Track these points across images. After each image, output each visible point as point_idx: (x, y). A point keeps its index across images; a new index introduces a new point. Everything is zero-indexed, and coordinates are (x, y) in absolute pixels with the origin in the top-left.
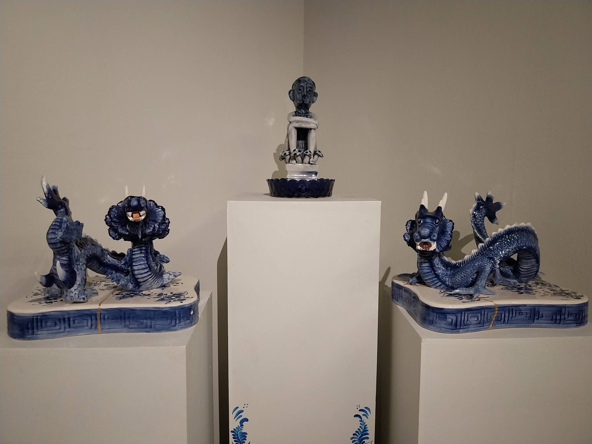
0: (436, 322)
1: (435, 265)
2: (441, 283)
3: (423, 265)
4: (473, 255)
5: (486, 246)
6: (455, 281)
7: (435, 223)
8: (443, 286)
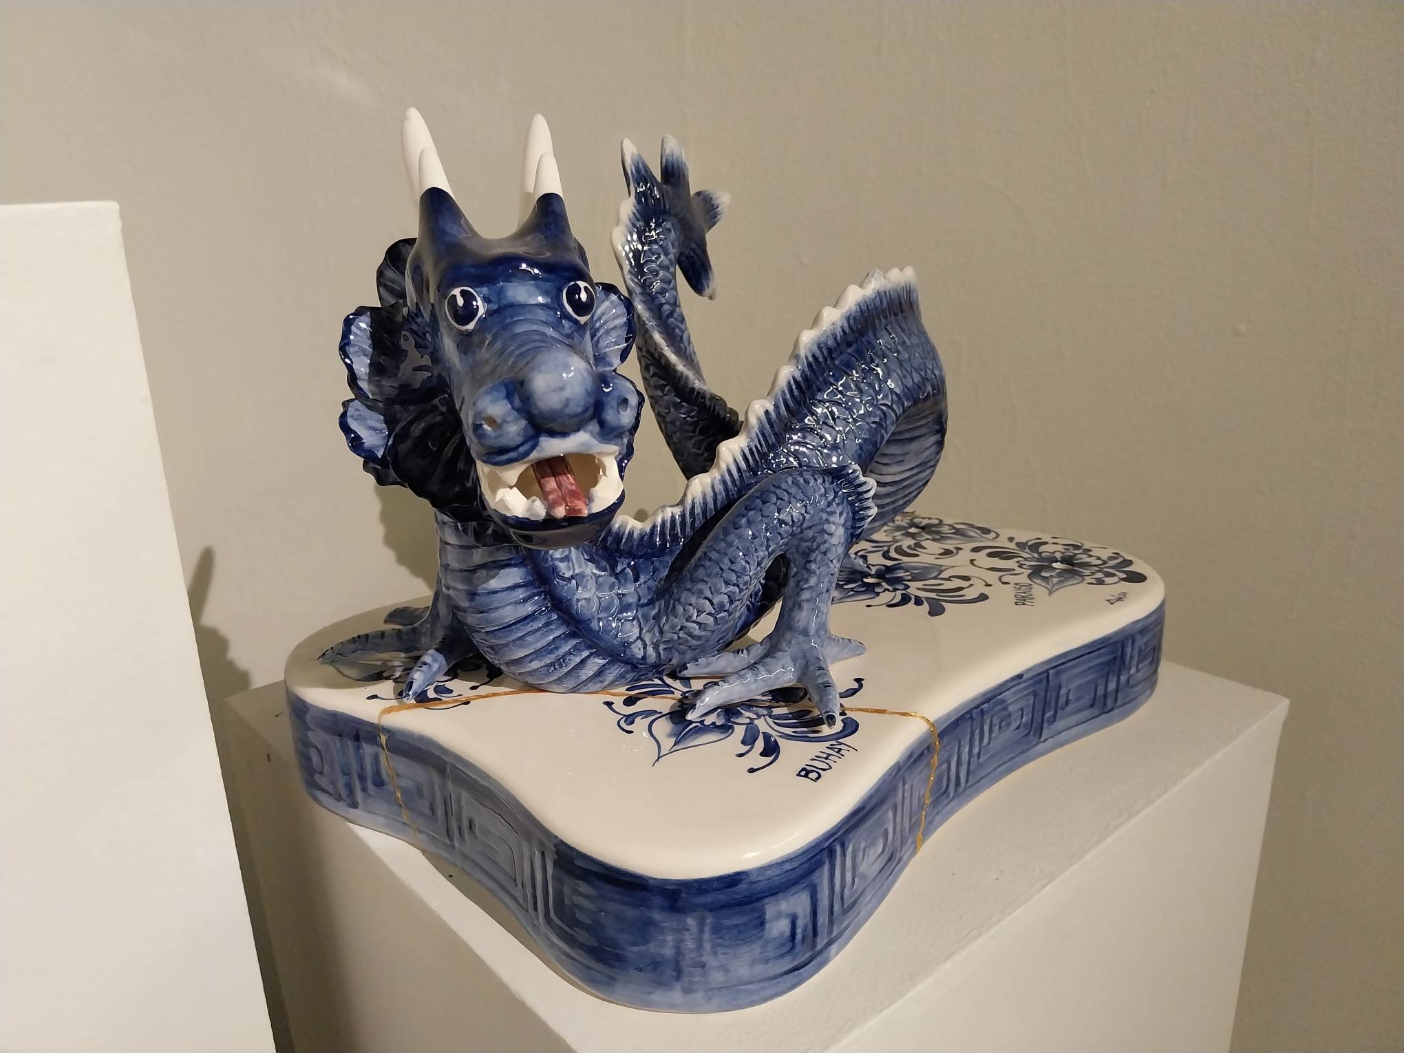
0: (703, 966)
1: (555, 569)
2: (602, 662)
3: (494, 584)
4: (729, 471)
5: (783, 410)
6: (681, 634)
7: (569, 309)
8: (614, 672)
